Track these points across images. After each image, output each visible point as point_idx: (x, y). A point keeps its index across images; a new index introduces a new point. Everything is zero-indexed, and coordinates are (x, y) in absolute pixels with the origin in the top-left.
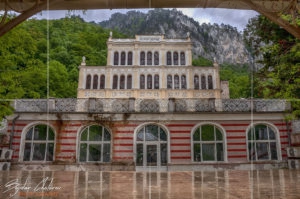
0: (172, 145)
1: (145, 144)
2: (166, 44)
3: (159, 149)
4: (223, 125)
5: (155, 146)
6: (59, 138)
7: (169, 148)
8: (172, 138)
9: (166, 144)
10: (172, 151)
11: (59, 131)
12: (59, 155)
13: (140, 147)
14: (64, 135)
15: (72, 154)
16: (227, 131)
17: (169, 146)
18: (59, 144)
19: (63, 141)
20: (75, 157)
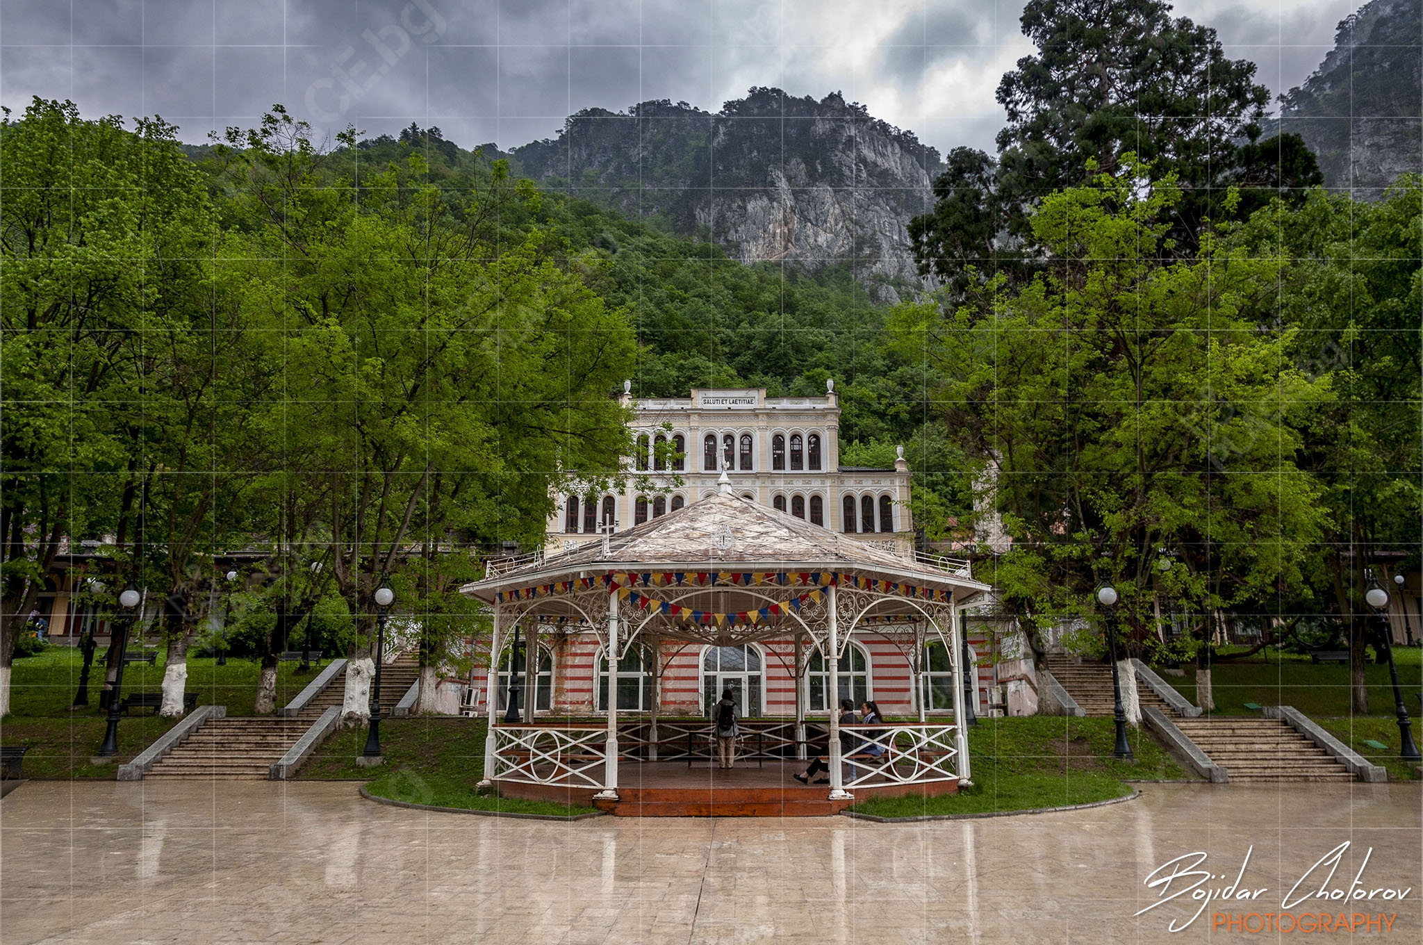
0: (769, 678)
1: (721, 676)
2: (771, 414)
3: (745, 686)
4: (865, 642)
5: (739, 681)
6: (561, 666)
7: (764, 685)
8: (768, 666)
9: (759, 677)
10: (769, 690)
11: (561, 654)
12: (562, 699)
13: (710, 681)
14: (570, 661)
15: (587, 696)
16: (873, 654)
17: (763, 679)
18: (561, 678)
19: (569, 672)
20: (591, 703)
